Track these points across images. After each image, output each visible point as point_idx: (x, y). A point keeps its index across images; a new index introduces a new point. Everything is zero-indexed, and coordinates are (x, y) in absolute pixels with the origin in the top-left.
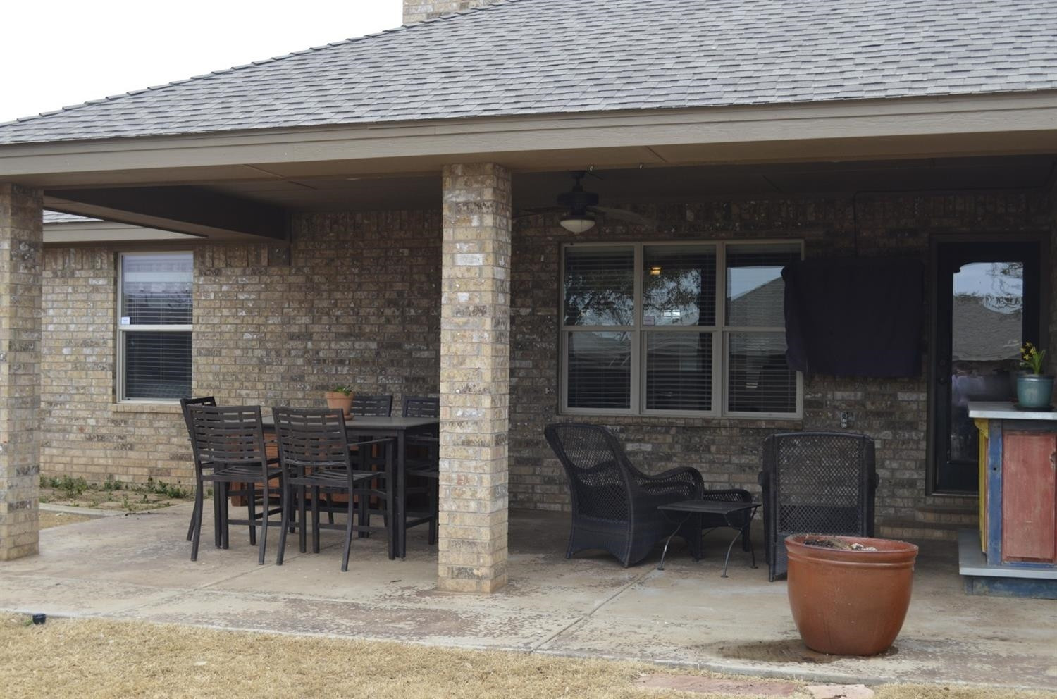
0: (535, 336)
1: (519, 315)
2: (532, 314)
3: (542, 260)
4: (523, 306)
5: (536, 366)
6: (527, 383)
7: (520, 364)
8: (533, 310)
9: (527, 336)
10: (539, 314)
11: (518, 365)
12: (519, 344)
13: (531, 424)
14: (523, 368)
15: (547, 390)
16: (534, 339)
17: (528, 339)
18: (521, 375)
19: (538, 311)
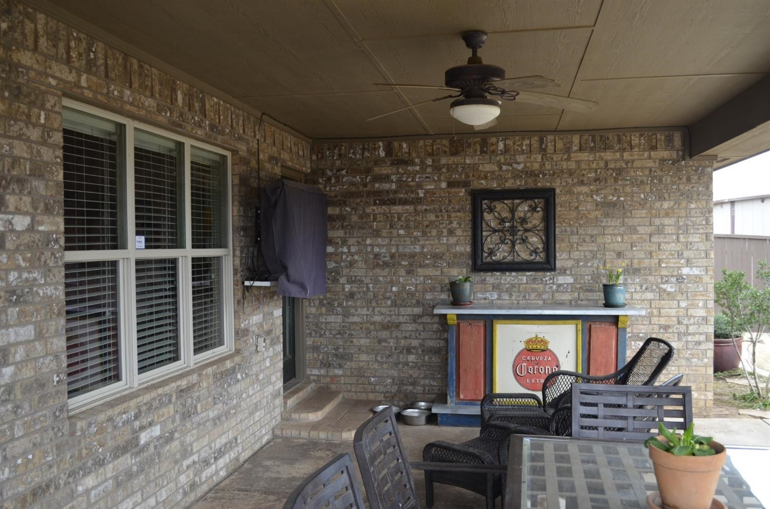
0: (35, 275)
1: (13, 231)
2: (31, 229)
3: (42, 121)
4: (18, 211)
5: (40, 336)
6: (28, 373)
7: (17, 334)
8: (33, 220)
9: (25, 275)
10: (41, 228)
11: (12, 338)
12: (13, 292)
13: (37, 453)
14: (21, 343)
15: (56, 379)
16: (35, 279)
17: (27, 280)
18: (18, 358)
19: (41, 223)
